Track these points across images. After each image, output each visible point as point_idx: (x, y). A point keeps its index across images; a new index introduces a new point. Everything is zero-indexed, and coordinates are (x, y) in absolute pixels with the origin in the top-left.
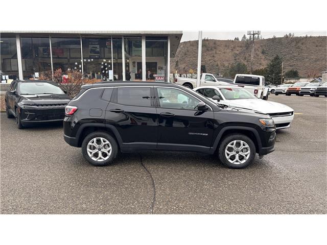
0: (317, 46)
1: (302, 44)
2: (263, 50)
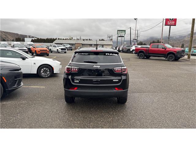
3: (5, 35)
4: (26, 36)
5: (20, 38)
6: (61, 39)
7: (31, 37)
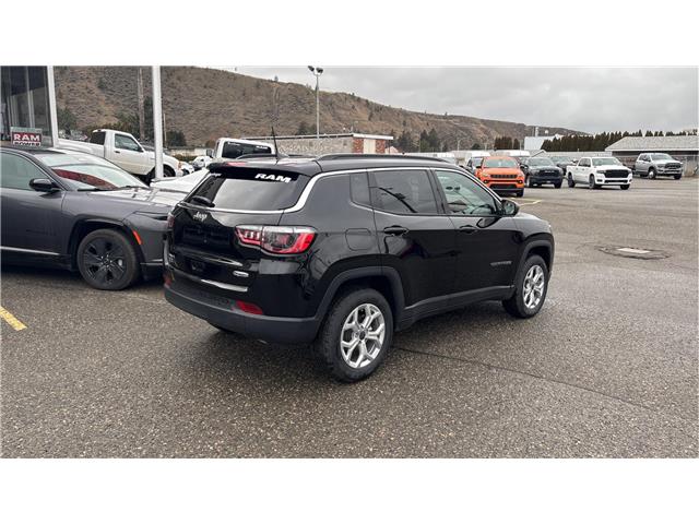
0: (205, 87)
1: (179, 79)
2: (101, 82)
3: (486, 132)
4: (530, 132)
5: (510, 139)
6: (661, 134)
7: (546, 132)
